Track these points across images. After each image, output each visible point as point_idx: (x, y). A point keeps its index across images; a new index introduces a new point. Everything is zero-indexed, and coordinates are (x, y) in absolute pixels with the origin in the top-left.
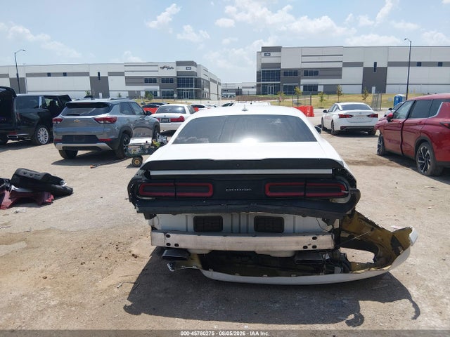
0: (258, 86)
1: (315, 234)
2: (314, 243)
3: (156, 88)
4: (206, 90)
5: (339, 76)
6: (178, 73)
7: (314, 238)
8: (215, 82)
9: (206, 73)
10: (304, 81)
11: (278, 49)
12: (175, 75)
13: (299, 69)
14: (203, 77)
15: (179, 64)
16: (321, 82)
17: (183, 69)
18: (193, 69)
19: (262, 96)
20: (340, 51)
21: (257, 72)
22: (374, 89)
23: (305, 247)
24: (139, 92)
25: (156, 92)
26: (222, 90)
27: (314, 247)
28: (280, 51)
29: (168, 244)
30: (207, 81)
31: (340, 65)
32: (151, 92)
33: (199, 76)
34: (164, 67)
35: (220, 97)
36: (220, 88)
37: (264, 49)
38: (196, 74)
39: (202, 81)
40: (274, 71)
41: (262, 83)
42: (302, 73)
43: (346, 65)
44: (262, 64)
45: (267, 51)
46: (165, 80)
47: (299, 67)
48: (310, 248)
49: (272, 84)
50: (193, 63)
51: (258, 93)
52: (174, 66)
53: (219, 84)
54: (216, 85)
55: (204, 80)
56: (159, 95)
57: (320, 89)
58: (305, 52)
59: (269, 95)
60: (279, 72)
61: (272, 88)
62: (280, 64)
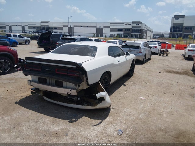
0: (170, 34)
1: (71, 89)
2: (70, 92)
3: (122, 33)
4: (145, 34)
6: (133, 27)
7: (70, 90)
8: (150, 31)
9: (146, 27)
12: (131, 28)
13: (193, 27)
14: (144, 28)
15: (133, 22)
17: (135, 25)
18: (140, 25)
19: (173, 39)
21: (171, 27)
23: (67, 93)
24: (115, 34)
25: (122, 35)
26: (153, 35)
27: (71, 93)
28: (184, 17)
29: (31, 85)
30: (146, 30)
32: (120, 35)
33: (142, 28)
34: (127, 24)
35: (152, 38)
36: (152, 34)
38: (141, 27)
39: (143, 30)
40: (177, 27)
41: (172, 32)
44: (174, 23)
45: (177, 17)
46: (127, 30)
48: (69, 94)
49: (178, 33)
50: (140, 23)
51: (170, 37)
52: (131, 23)
53: (152, 32)
54: (150, 32)
55: (144, 30)
56: (123, 36)
59: (175, 38)
60: (182, 28)
61: (178, 35)
62: (183, 24)
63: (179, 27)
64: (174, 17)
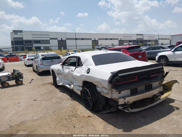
0: (13, 47)
5: (49, 43)
10: (35, 45)
11: (21, 31)
13: (32, 40)
16: (42, 46)
19: (16, 52)
20: (47, 34)
21: (12, 41)
22: (62, 48)
28: (22, 32)
29: (125, 102)
31: (49, 39)
37: (14, 31)
40: (18, 41)
41: (15, 46)
42: (33, 42)
43: (51, 39)
44: (14, 38)
45: (15, 32)
47: (32, 39)
49: (20, 47)
51: (13, 51)
57: (42, 48)
58: (33, 33)
59: (19, 52)
60: (22, 41)
61: (20, 48)
62: (22, 38)
63: (19, 41)
64: (12, 32)
